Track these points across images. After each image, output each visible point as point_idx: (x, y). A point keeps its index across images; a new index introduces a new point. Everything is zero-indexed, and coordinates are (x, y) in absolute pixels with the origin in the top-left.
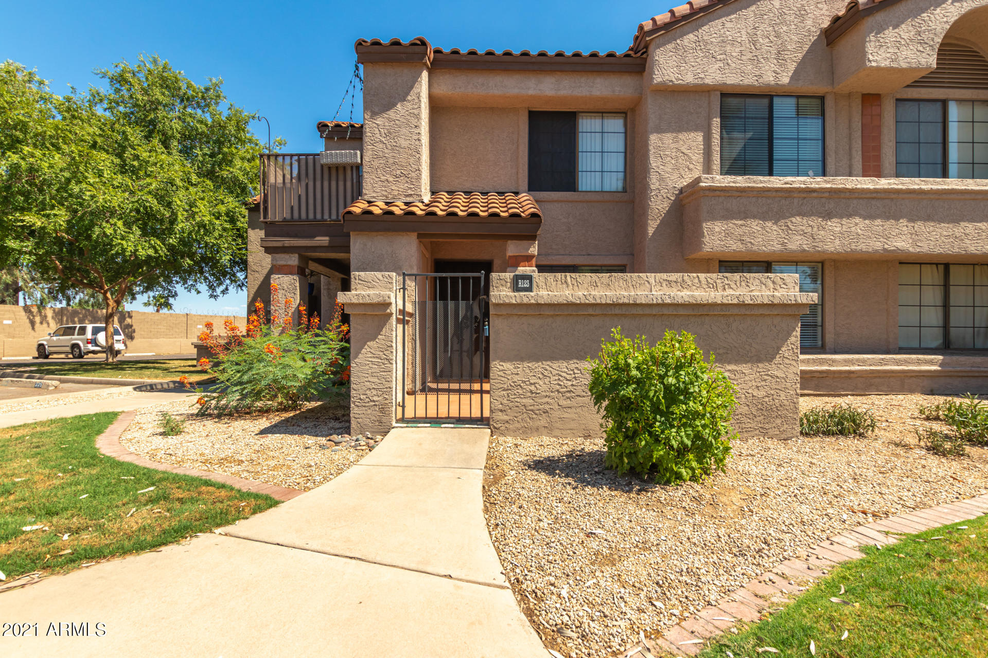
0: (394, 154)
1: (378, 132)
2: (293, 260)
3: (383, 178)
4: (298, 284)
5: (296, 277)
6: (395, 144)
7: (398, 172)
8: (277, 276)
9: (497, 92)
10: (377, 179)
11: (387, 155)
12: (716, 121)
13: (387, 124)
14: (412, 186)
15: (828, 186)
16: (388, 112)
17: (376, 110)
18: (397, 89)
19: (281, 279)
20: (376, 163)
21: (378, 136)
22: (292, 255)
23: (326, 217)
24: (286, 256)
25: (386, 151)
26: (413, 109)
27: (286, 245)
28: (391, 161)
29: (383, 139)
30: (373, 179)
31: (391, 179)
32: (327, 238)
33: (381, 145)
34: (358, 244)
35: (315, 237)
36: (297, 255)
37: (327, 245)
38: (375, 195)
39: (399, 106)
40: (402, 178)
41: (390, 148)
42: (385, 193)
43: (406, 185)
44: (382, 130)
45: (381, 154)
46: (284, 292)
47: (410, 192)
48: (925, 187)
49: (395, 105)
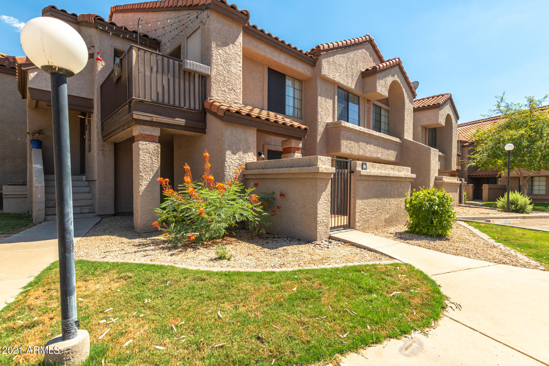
0: (229, 76)
1: (220, 58)
2: (156, 132)
3: (222, 88)
4: (160, 150)
5: (159, 145)
6: (229, 69)
7: (231, 87)
8: (144, 143)
9: (262, 53)
10: (219, 89)
11: (224, 75)
12: (336, 97)
13: (224, 55)
14: (237, 98)
15: (368, 132)
16: (225, 48)
17: (219, 44)
18: (230, 35)
19: (148, 145)
20: (218, 78)
21: (220, 60)
22: (156, 128)
23: (182, 105)
24: (152, 128)
25: (224, 72)
26: (238, 51)
27: (154, 120)
28: (227, 79)
29: (223, 64)
30: (217, 87)
31: (227, 91)
32: (184, 120)
33: (221, 68)
34: (228, 130)
35: (175, 118)
36: (159, 129)
37: (184, 125)
38: (218, 99)
39: (231, 46)
40: (232, 91)
41: (226, 71)
42: (224, 99)
43: (234, 96)
44: (222, 58)
45: (221, 72)
46: (150, 155)
47: (236, 101)
48: (385, 137)
49: (229, 45)
